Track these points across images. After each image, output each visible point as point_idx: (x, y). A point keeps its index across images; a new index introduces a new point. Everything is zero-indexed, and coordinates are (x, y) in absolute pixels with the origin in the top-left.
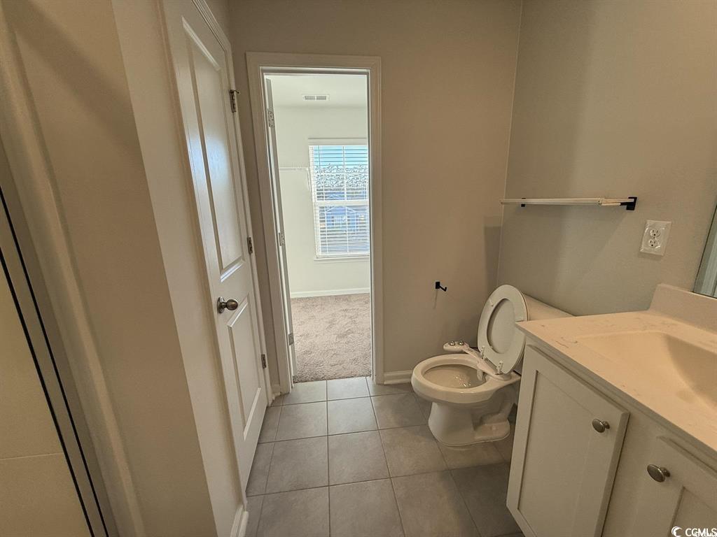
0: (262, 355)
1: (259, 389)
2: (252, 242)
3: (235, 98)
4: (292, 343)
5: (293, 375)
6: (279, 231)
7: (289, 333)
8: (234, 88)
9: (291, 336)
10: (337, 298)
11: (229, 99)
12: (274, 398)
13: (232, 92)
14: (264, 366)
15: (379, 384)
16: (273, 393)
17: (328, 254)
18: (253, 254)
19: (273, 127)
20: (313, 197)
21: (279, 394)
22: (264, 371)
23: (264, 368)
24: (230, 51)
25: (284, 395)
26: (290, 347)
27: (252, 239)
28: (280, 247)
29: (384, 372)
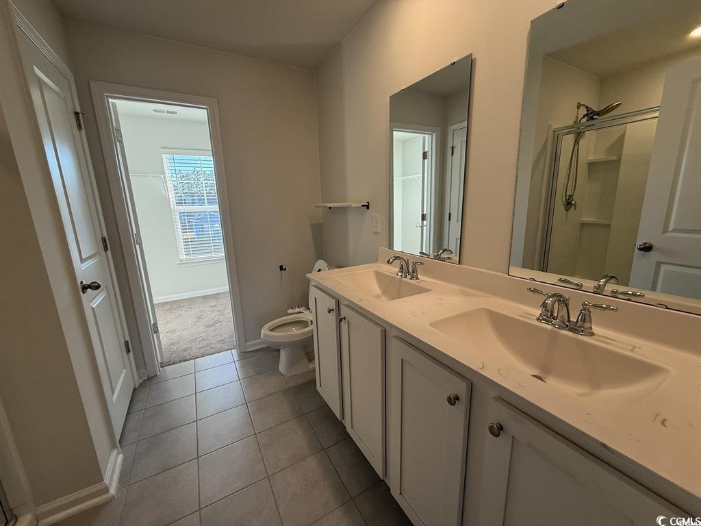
0: (125, 342)
1: (124, 371)
2: (107, 241)
3: (81, 118)
4: (156, 331)
5: (160, 361)
6: (135, 232)
7: (152, 323)
8: (78, 110)
9: (155, 325)
10: (204, 297)
11: (74, 119)
12: (141, 382)
13: (77, 114)
14: (128, 351)
15: (242, 353)
16: (140, 378)
17: (192, 257)
18: (109, 252)
19: (121, 142)
20: (172, 203)
21: (146, 378)
22: (128, 356)
23: (128, 353)
24: (73, 78)
25: (152, 378)
26: (155, 335)
27: (107, 239)
28: (137, 246)
29: (246, 342)
